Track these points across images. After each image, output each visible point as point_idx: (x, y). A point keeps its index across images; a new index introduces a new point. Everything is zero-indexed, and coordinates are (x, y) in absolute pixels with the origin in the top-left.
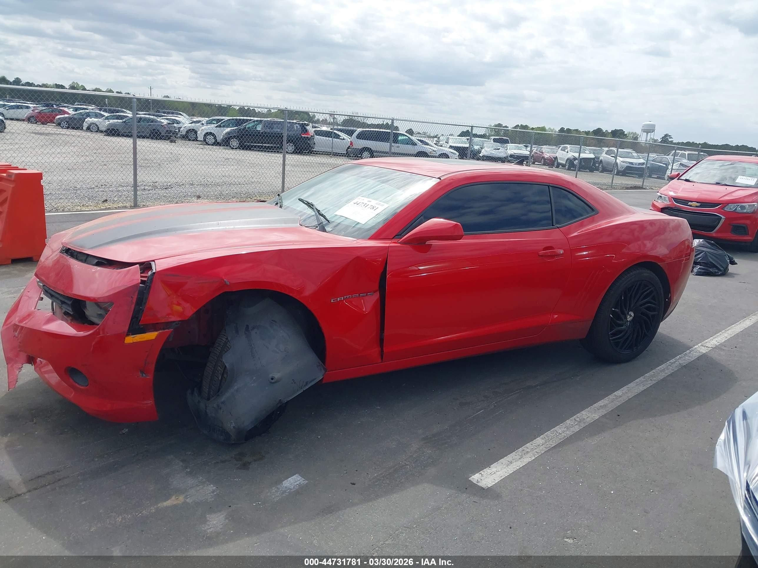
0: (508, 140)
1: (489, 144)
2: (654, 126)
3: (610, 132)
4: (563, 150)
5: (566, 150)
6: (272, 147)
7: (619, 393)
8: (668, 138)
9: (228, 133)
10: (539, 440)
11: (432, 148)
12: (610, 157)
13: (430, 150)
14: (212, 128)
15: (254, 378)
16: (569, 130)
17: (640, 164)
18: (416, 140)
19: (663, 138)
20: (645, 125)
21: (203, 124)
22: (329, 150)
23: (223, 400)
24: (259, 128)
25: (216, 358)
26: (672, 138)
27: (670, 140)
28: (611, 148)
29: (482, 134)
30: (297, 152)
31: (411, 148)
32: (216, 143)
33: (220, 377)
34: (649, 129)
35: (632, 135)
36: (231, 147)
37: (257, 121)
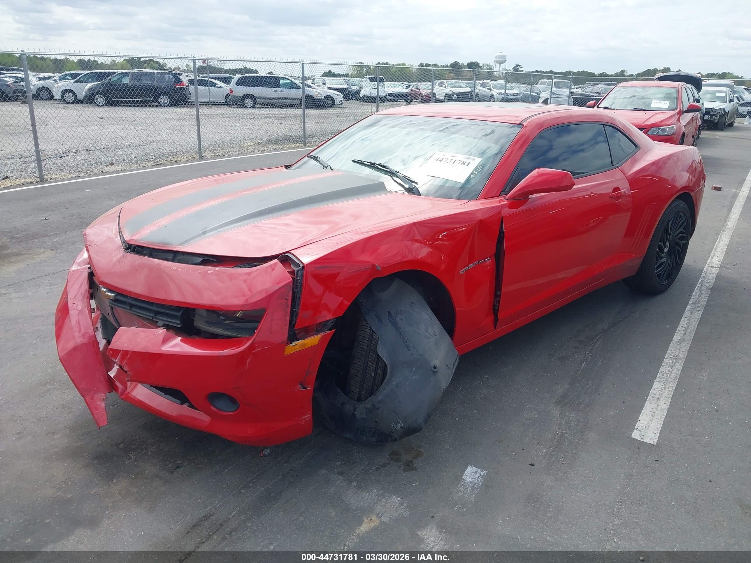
0: (383, 78)
1: (366, 84)
2: (505, 57)
3: (466, 64)
4: (441, 85)
5: (444, 86)
6: (141, 101)
7: (683, 324)
8: (519, 68)
9: (90, 89)
10: (657, 385)
11: (316, 90)
12: (485, 89)
13: (316, 93)
14: (69, 83)
15: (414, 370)
16: (428, 65)
17: (514, 94)
18: (300, 84)
19: (514, 68)
20: (497, 56)
21: (55, 80)
22: (207, 100)
23: (380, 398)
24: (126, 81)
25: (364, 353)
26: (522, 67)
27: (520, 69)
28: (485, 81)
29: (345, 74)
30: (172, 105)
31: (295, 92)
32: (77, 101)
33: (373, 374)
34: (501, 61)
35: (486, 66)
36: (96, 104)
37: (122, 73)
